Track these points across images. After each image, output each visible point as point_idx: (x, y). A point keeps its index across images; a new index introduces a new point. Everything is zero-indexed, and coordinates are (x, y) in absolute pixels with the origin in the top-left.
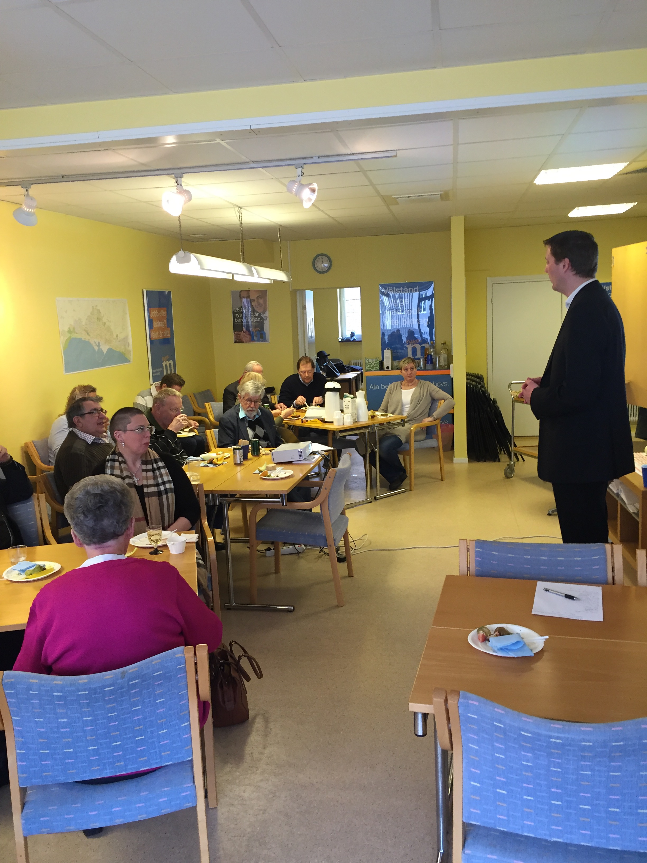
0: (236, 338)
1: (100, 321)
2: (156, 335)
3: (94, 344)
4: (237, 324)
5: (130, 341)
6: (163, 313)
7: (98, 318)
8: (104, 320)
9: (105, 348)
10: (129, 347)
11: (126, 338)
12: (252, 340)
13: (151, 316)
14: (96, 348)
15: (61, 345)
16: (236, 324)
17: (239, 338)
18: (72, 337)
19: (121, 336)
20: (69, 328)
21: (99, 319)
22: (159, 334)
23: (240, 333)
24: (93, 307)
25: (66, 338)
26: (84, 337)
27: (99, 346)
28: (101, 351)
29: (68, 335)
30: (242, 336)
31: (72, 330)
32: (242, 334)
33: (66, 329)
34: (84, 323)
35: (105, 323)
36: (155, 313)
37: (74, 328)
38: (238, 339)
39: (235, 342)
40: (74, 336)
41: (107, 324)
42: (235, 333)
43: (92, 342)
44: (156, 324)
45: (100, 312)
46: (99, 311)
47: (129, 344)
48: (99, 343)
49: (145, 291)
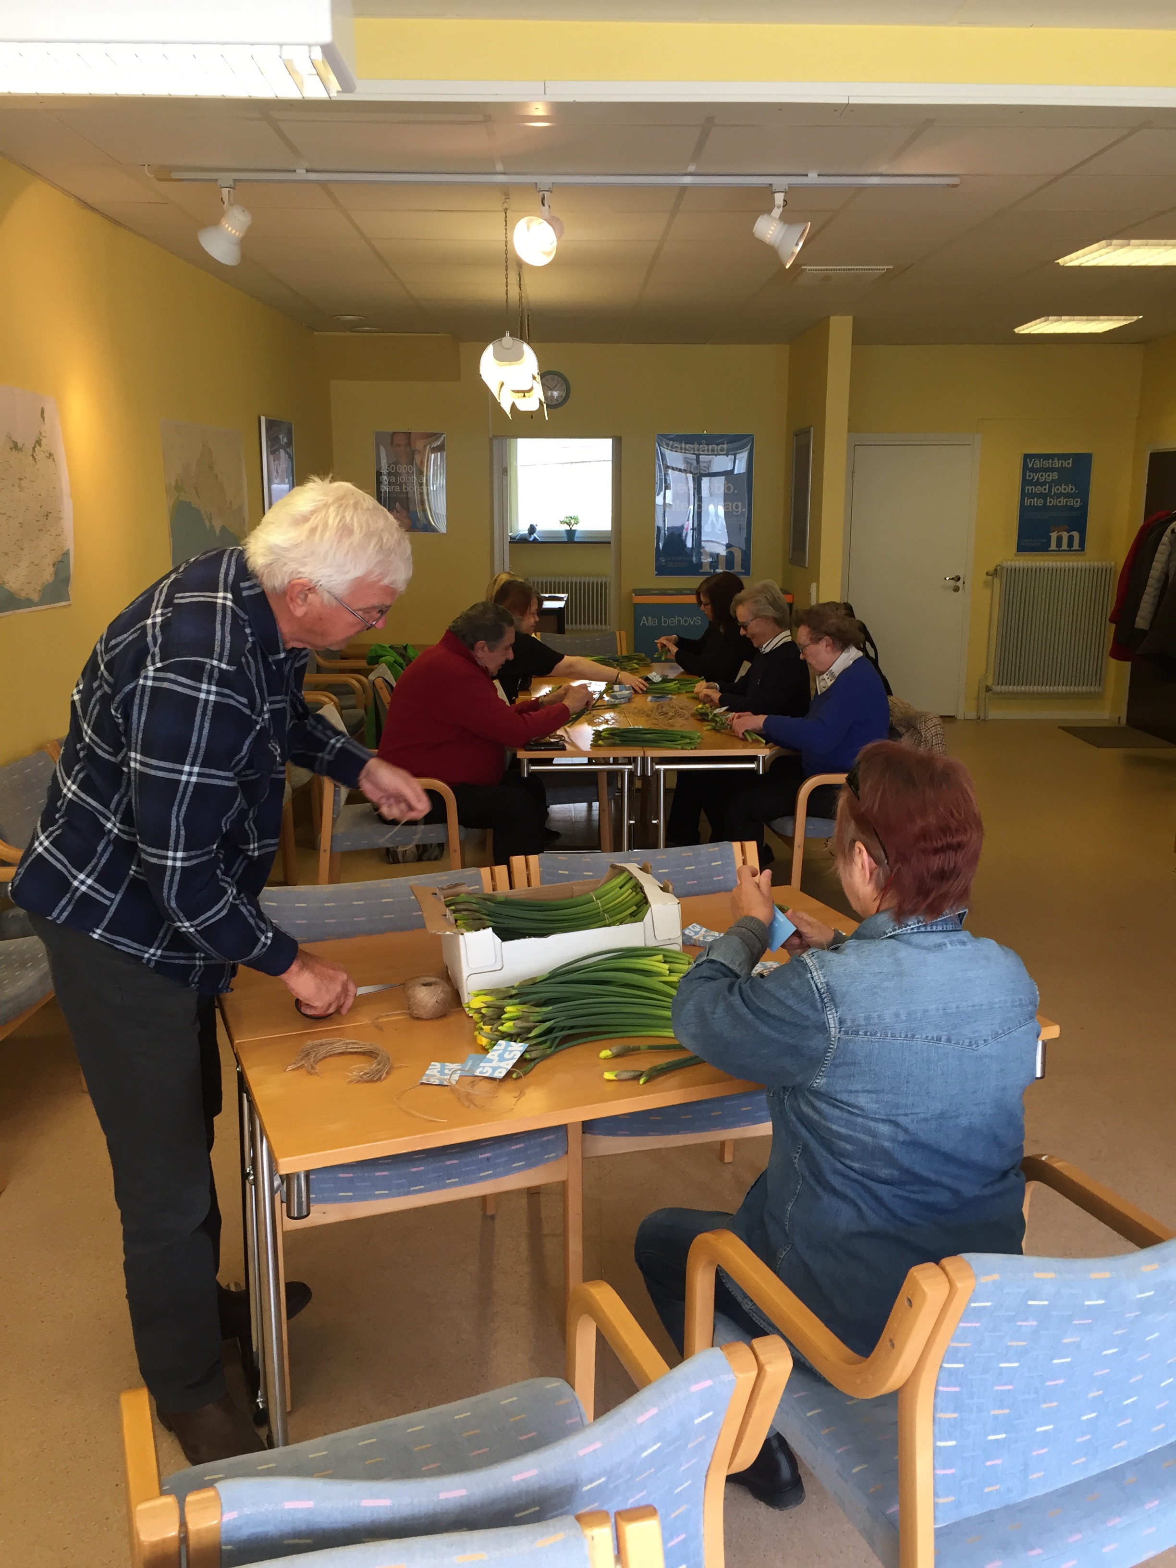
1: (211, 471)
3: (205, 516)
4: (385, 496)
7: (209, 465)
8: (216, 469)
9: (218, 526)
11: (241, 506)
14: (207, 523)
15: (168, 514)
16: (382, 495)
18: (180, 498)
19: (237, 504)
20: (176, 481)
21: (211, 468)
24: (203, 444)
25: (173, 501)
26: (194, 500)
27: (211, 521)
28: (212, 528)
29: (176, 495)
31: (180, 485)
33: (173, 483)
34: (193, 473)
35: (217, 476)
37: (182, 482)
40: (182, 496)
41: (220, 477)
43: (202, 511)
45: (211, 454)
46: (210, 451)
47: (244, 519)
48: (211, 514)
49: (263, 419)
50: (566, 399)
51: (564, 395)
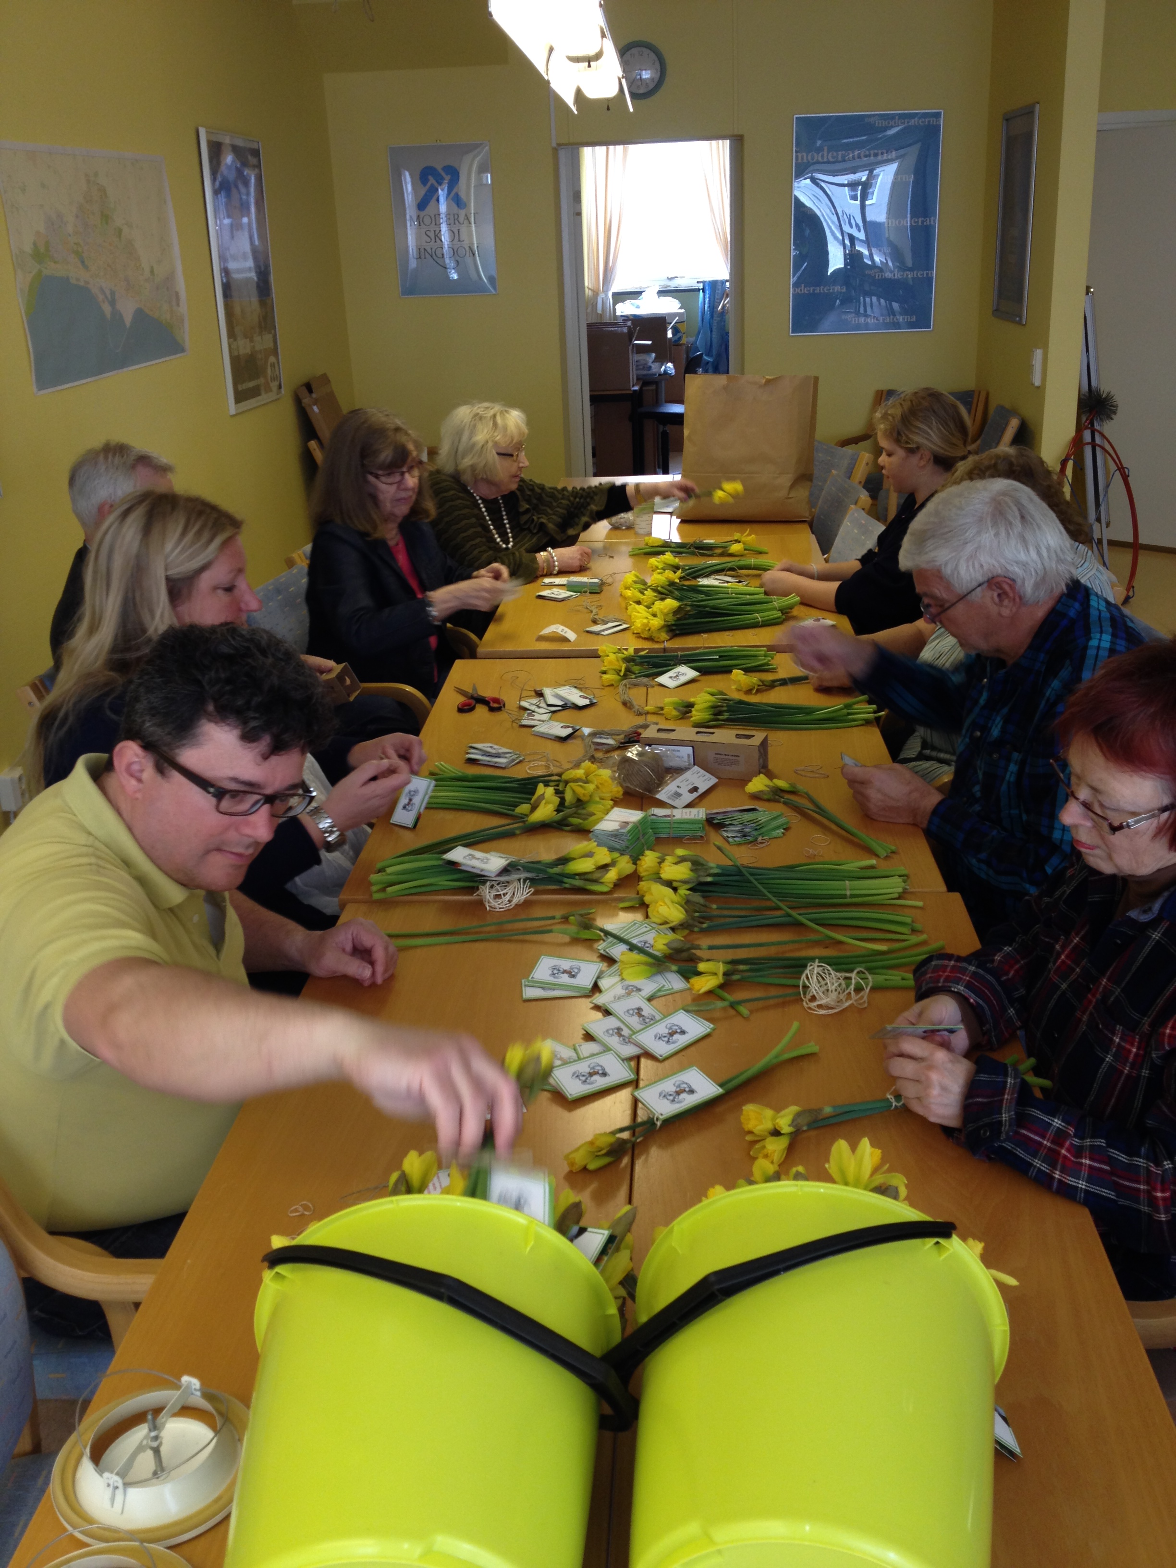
1: (107, 224)
3: (100, 297)
5: (181, 285)
7: (102, 214)
8: (117, 220)
9: (128, 309)
10: (178, 305)
11: (170, 278)
14: (107, 309)
15: (21, 300)
18: (44, 272)
19: (160, 272)
20: (35, 244)
21: (106, 218)
24: (88, 179)
25: (30, 277)
26: (75, 273)
27: (113, 303)
28: (118, 318)
29: (35, 268)
31: (42, 250)
33: (28, 248)
34: (70, 229)
35: (120, 231)
37: (47, 245)
40: (50, 269)
41: (126, 232)
43: (94, 288)
45: (106, 195)
46: (103, 191)
47: (177, 294)
48: (113, 293)
49: (203, 132)
50: (659, 83)
51: (657, 76)
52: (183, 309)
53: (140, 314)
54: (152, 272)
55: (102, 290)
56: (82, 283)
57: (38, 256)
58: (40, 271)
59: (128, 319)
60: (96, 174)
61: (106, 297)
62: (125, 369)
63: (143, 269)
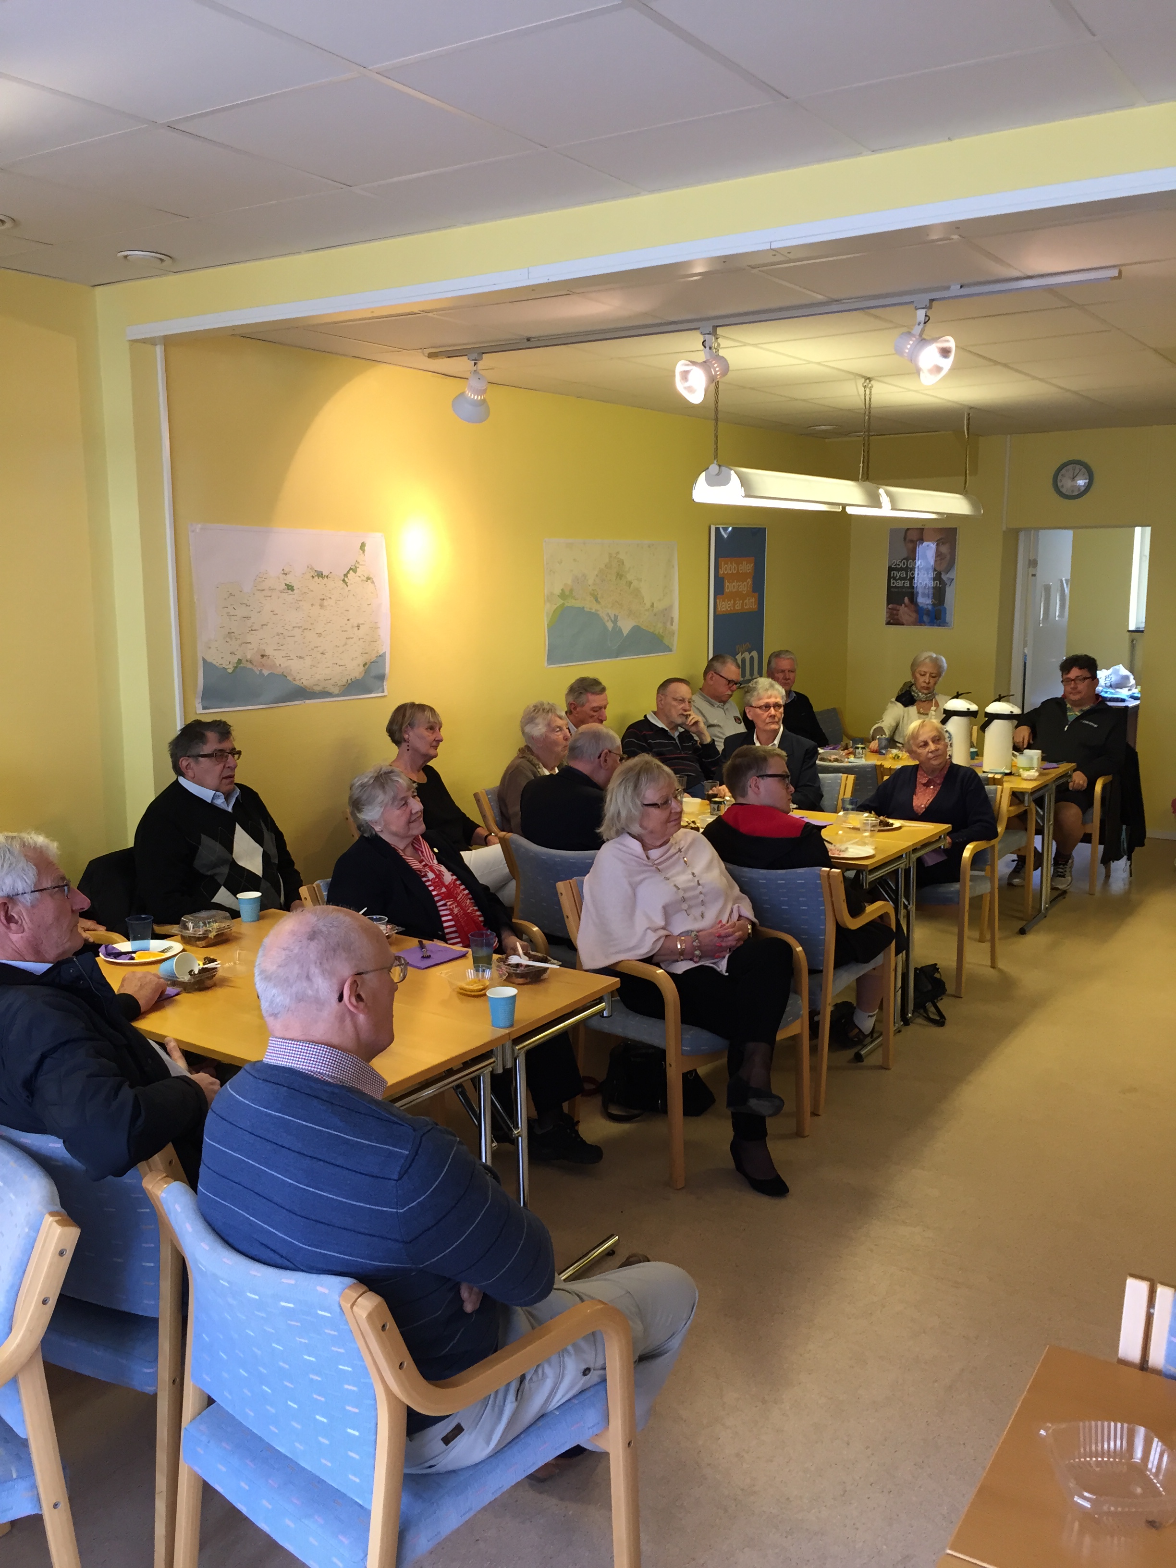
0: (889, 617)
1: (621, 579)
2: (726, 606)
3: (606, 618)
4: (896, 590)
5: (676, 614)
6: (747, 566)
7: (618, 574)
8: (630, 577)
9: (626, 626)
10: (672, 624)
12: (920, 622)
13: (721, 572)
14: (610, 625)
15: (546, 618)
16: (892, 590)
17: (896, 617)
18: (567, 604)
19: (659, 606)
21: (620, 576)
22: (734, 605)
23: (898, 607)
24: (610, 556)
25: (555, 607)
26: (590, 605)
27: (615, 621)
28: (617, 631)
29: (560, 602)
30: (901, 612)
31: (567, 593)
32: (903, 609)
33: (557, 591)
34: (590, 582)
35: (631, 583)
36: (729, 567)
37: (571, 590)
38: (893, 619)
39: (888, 623)
40: (571, 603)
41: (635, 583)
42: (890, 606)
43: (602, 614)
44: (729, 587)
45: (623, 563)
46: (621, 563)
47: (672, 618)
48: (616, 617)
49: (714, 527)
50: (1088, 487)
52: (675, 627)
53: (636, 630)
54: (652, 605)
55: (608, 615)
56: (593, 611)
57: (563, 596)
58: (563, 604)
59: (626, 631)
60: (618, 553)
61: (610, 618)
62: (618, 658)
63: (645, 604)
